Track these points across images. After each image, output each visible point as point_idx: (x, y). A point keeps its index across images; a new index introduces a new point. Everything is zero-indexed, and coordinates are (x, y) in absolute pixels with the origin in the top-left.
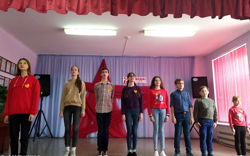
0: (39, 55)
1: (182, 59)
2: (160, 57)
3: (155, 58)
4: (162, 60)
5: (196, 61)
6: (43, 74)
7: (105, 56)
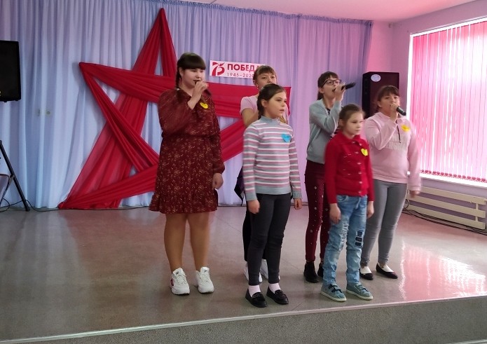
1: (345, 26)
2: (299, 17)
5: (375, 32)
7: (165, 1)
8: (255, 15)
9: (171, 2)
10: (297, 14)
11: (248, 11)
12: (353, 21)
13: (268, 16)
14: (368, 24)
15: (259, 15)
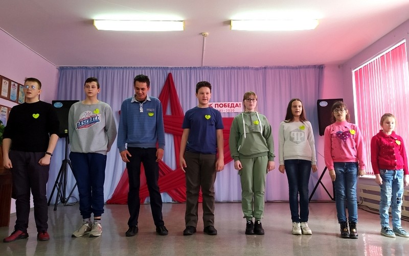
0: (60, 68)
1: (302, 70)
2: (265, 68)
3: (257, 69)
4: (269, 72)
5: (326, 72)
7: (172, 69)
8: (233, 70)
9: (176, 68)
10: (263, 67)
11: (228, 68)
12: (308, 67)
13: (242, 70)
14: (320, 68)
15: (236, 71)
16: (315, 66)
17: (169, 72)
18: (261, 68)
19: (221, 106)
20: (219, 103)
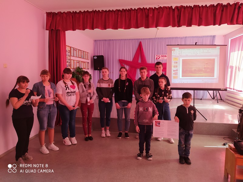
0: (95, 40)
1: (204, 38)
2: (186, 37)
3: (182, 38)
4: (188, 39)
6: (99, 55)
7: (141, 39)
9: (143, 39)
11: (168, 38)
13: (175, 39)
14: (214, 37)
15: (171, 39)
16: (211, 36)
17: (140, 41)
18: (184, 37)
19: (164, 56)
20: (163, 55)
